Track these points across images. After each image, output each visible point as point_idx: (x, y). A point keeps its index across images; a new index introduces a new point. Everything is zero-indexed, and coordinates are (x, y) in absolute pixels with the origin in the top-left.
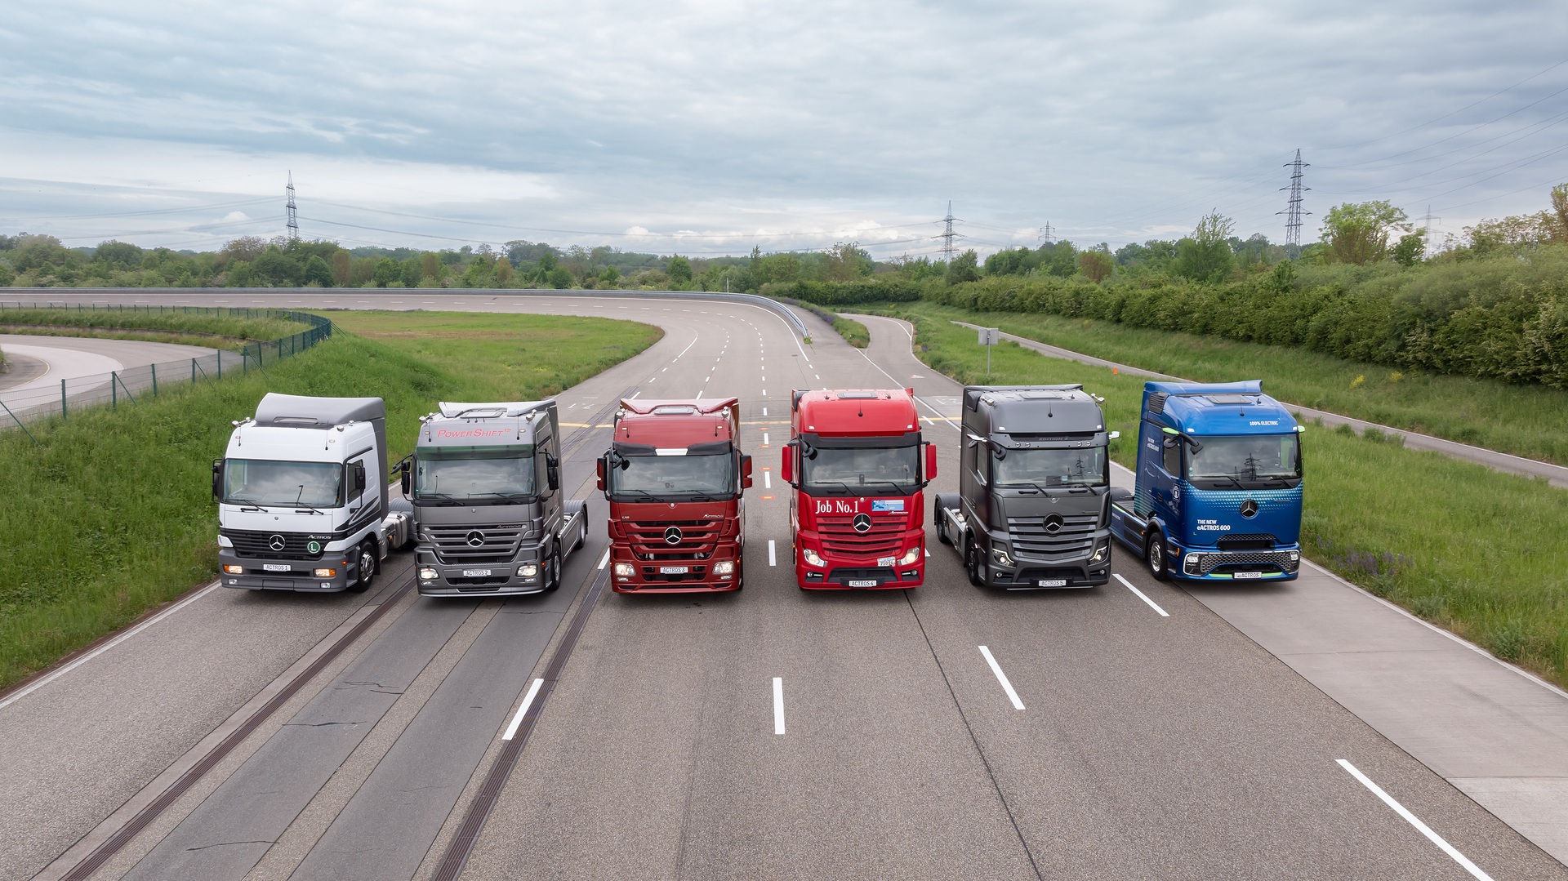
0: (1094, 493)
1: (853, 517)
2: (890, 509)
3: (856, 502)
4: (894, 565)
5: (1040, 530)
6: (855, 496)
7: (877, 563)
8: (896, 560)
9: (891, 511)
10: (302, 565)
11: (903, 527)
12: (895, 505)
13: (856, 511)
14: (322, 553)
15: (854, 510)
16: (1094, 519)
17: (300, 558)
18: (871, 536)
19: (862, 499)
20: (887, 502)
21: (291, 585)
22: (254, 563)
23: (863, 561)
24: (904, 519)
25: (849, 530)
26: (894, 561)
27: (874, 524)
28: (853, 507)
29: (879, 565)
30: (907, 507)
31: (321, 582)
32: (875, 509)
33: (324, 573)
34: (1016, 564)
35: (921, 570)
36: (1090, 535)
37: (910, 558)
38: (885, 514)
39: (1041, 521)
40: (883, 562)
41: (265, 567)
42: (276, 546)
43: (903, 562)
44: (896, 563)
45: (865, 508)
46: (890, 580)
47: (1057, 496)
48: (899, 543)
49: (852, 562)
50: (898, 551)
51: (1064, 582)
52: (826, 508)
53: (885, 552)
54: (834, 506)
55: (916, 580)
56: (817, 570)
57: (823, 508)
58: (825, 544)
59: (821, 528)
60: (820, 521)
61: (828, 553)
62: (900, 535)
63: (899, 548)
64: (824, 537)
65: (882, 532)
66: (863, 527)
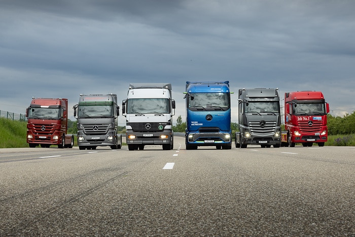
0: (275, 115)
1: (308, 122)
4: (319, 135)
5: (259, 125)
7: (315, 134)
10: (156, 134)
11: (322, 124)
12: (319, 118)
14: (164, 129)
15: (308, 120)
16: (275, 122)
17: (155, 131)
18: (313, 127)
19: (310, 116)
20: (317, 117)
21: (153, 141)
22: (140, 134)
23: (311, 134)
24: (322, 122)
25: (307, 125)
27: (314, 123)
30: (322, 119)
31: (163, 140)
32: (314, 119)
33: (163, 137)
34: (252, 136)
35: (326, 137)
36: (274, 128)
38: (317, 121)
39: (259, 123)
41: (144, 135)
42: (148, 127)
43: (322, 134)
45: (311, 119)
46: (318, 139)
47: (264, 115)
49: (308, 134)
51: (267, 142)
52: (301, 119)
53: (317, 131)
54: (303, 118)
55: (325, 140)
56: (298, 137)
57: (300, 119)
58: (300, 129)
59: (299, 125)
60: (299, 122)
61: (301, 132)
62: (321, 127)
63: (321, 130)
64: (300, 127)
65: (316, 126)
66: (311, 124)
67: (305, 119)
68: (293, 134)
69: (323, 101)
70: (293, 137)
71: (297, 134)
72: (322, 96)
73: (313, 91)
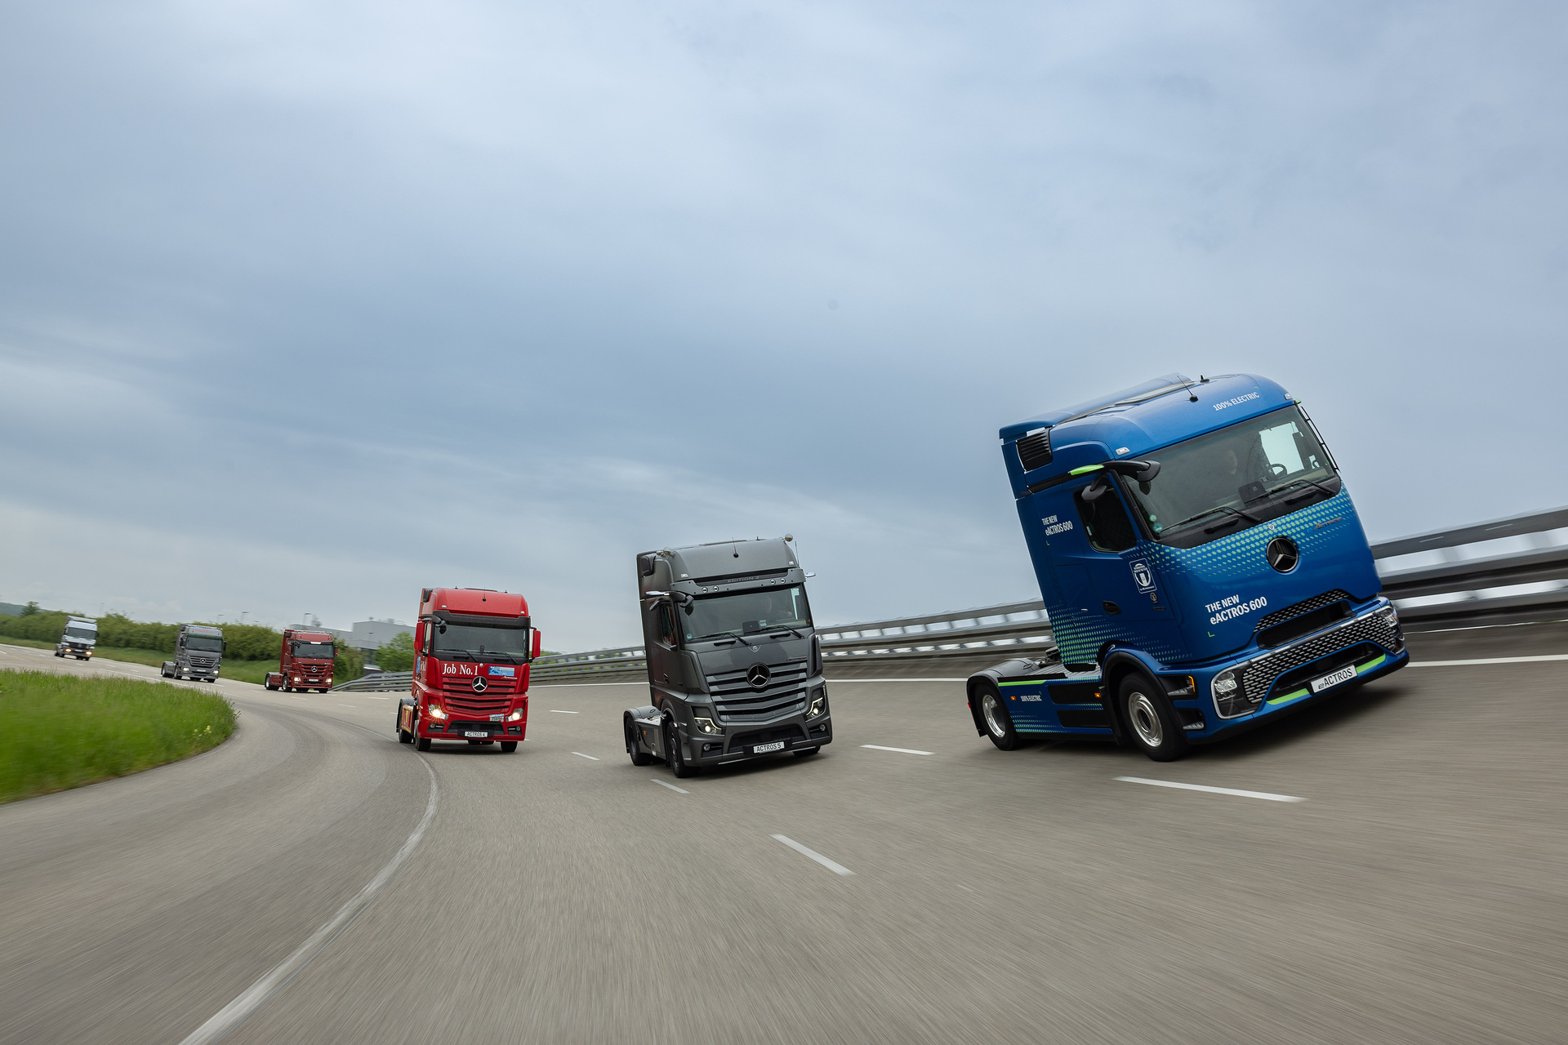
1: (472, 679)
2: (504, 674)
3: (477, 667)
4: (502, 721)
6: (476, 662)
7: (489, 718)
8: (505, 717)
9: (504, 677)
11: (512, 690)
12: (508, 672)
13: (476, 674)
18: (486, 696)
19: (481, 665)
20: (501, 668)
23: (477, 716)
24: (514, 684)
25: (468, 689)
26: (502, 719)
27: (489, 686)
28: (473, 671)
29: (491, 721)
30: (517, 674)
32: (491, 674)
35: (523, 727)
37: (516, 716)
38: (499, 678)
40: (493, 717)
43: (510, 719)
44: (505, 719)
45: (484, 672)
46: (499, 733)
48: (507, 703)
49: (468, 716)
50: (506, 710)
52: (452, 671)
53: (497, 709)
54: (458, 669)
55: (519, 735)
56: (439, 722)
57: (449, 669)
58: (447, 701)
59: (446, 687)
60: (446, 680)
61: (449, 708)
62: (509, 697)
63: (507, 707)
64: (448, 694)
65: (495, 693)
66: (480, 688)
67: (465, 670)
68: (426, 712)
69: (525, 624)
70: (426, 723)
71: (437, 713)
72: (524, 607)
73: (501, 590)
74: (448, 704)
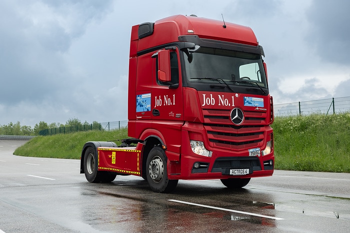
1: (230, 110)
2: (256, 105)
3: (233, 97)
4: (259, 155)
6: (232, 91)
7: (248, 153)
8: (261, 150)
9: (256, 107)
11: (263, 122)
13: (233, 105)
15: (231, 104)
18: (243, 128)
19: (236, 95)
20: (254, 99)
24: (264, 114)
25: (226, 122)
26: (259, 152)
27: (246, 118)
28: (230, 102)
29: (250, 155)
32: (246, 104)
38: (252, 109)
40: (253, 152)
43: (264, 153)
46: (256, 169)
48: (261, 136)
49: (230, 152)
50: (261, 143)
52: (208, 100)
53: (253, 143)
54: (217, 100)
56: (202, 160)
58: (210, 136)
59: (207, 120)
60: (206, 113)
61: (212, 144)
62: (262, 129)
63: (261, 140)
64: (208, 128)
65: (252, 126)
66: (238, 120)
67: (224, 102)
74: (211, 140)
